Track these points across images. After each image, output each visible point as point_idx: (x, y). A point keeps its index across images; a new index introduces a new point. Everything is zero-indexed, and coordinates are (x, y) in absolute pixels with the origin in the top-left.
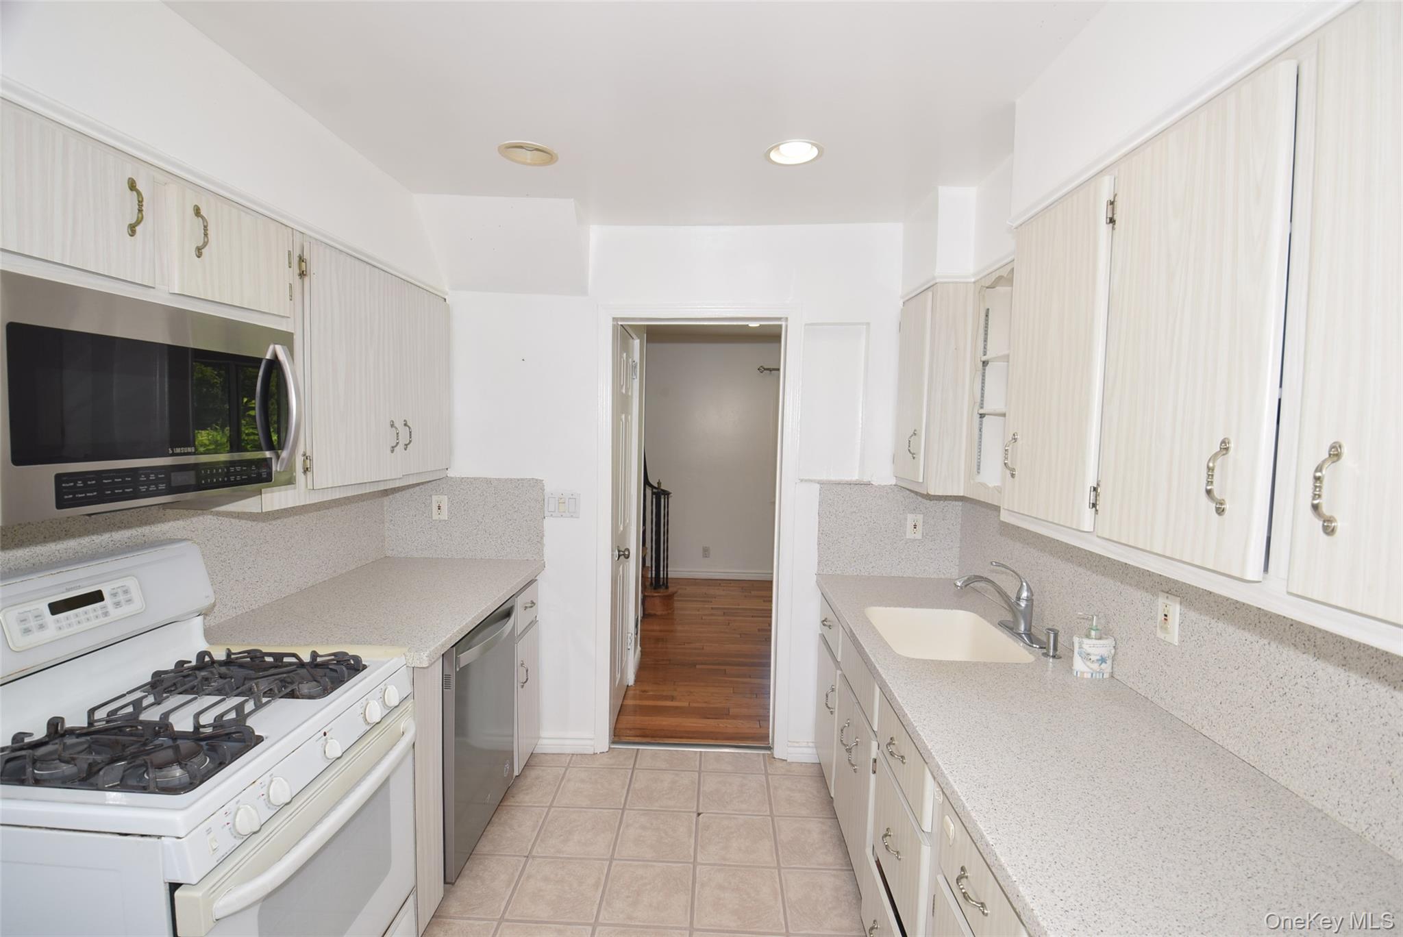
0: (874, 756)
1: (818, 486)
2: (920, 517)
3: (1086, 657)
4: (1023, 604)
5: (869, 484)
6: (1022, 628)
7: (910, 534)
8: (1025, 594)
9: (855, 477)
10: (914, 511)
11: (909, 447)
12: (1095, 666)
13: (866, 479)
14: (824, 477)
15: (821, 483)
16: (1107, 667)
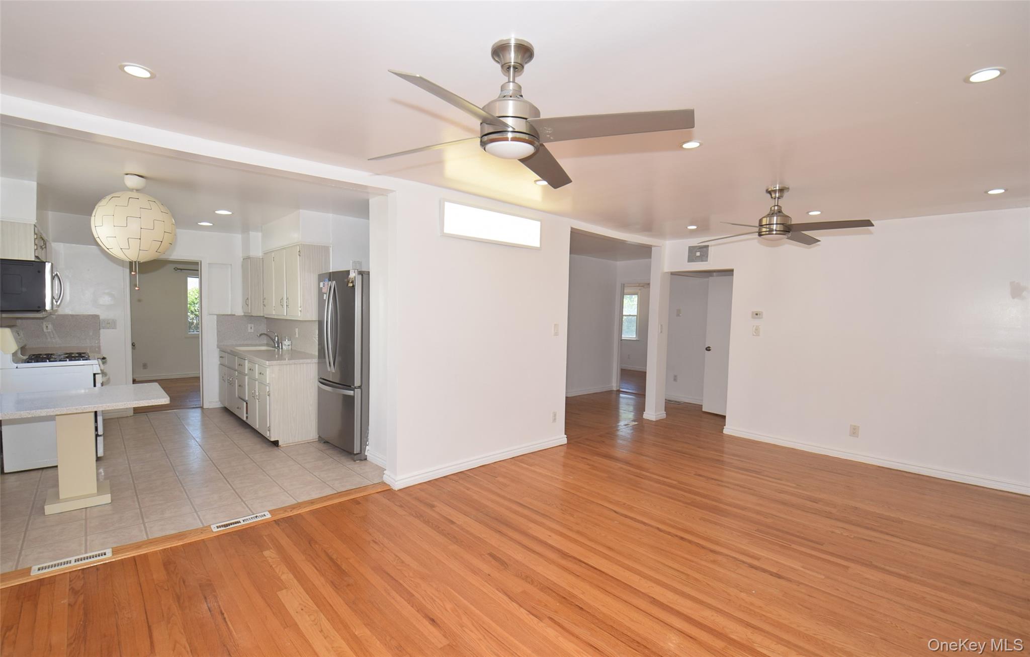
0: (236, 375)
1: (216, 316)
2: (253, 325)
3: (285, 345)
4: (276, 340)
5: (234, 315)
6: (276, 346)
7: (249, 331)
8: (276, 338)
9: (229, 313)
10: (251, 323)
11: (246, 302)
12: (287, 347)
13: (233, 313)
14: (218, 313)
15: (217, 315)
16: (290, 347)
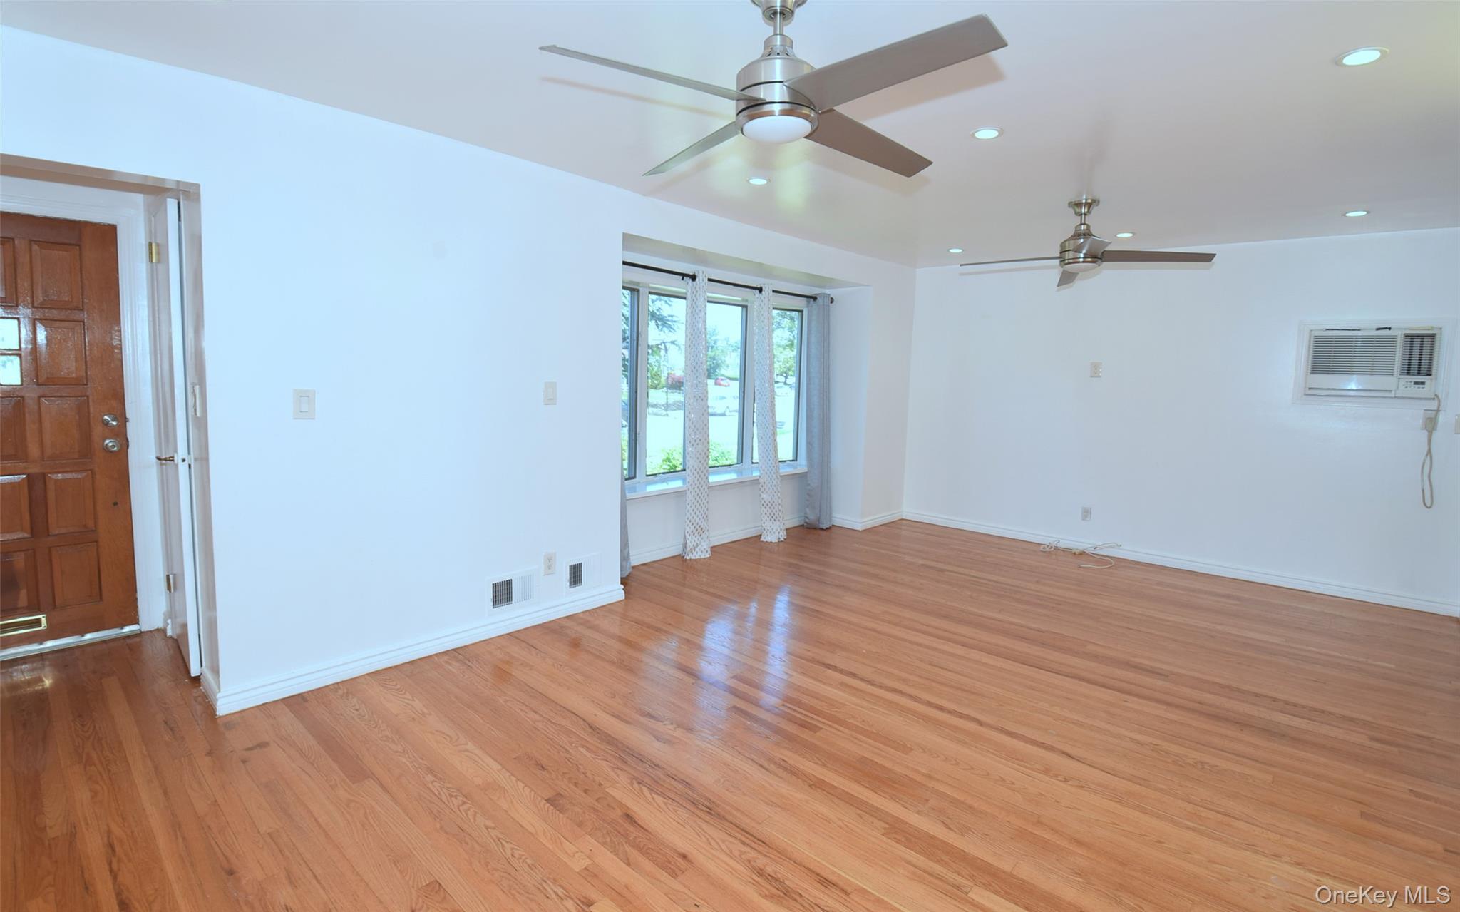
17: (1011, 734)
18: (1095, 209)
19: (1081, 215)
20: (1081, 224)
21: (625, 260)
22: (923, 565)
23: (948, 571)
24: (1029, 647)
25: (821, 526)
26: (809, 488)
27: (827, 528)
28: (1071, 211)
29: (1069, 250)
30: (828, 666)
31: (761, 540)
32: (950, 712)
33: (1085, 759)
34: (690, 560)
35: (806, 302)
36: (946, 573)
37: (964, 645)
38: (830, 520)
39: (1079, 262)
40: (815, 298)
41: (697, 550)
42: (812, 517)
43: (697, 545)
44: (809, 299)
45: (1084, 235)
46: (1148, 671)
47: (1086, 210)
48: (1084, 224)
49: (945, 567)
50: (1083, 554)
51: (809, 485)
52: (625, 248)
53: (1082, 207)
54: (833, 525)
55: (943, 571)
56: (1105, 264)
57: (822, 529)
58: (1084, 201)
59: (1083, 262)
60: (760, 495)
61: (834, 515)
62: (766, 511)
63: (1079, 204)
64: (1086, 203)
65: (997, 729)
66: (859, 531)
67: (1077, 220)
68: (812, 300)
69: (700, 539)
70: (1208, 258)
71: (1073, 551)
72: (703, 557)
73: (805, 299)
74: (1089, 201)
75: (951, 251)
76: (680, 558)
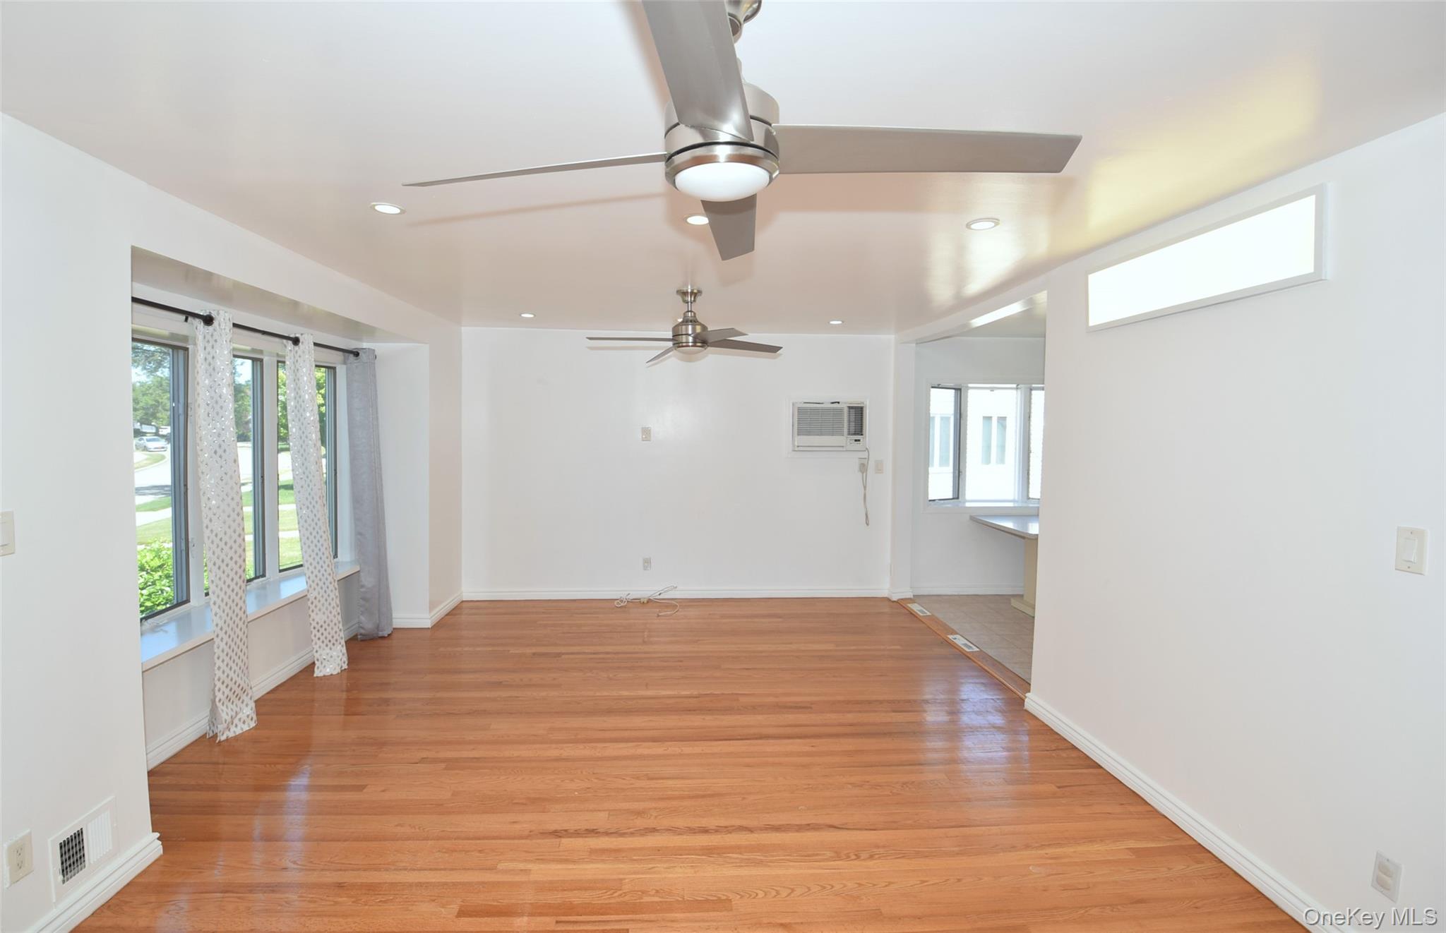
17: (777, 829)
18: (699, 299)
19: (688, 303)
20: (688, 311)
21: (134, 296)
22: (534, 654)
23: (564, 654)
24: (704, 719)
25: (381, 634)
26: (362, 590)
27: (389, 635)
28: (679, 298)
29: (682, 335)
30: (556, 834)
31: (315, 675)
32: (718, 830)
33: (846, 824)
34: (227, 740)
35: (342, 357)
36: (563, 656)
37: (654, 740)
38: (391, 624)
39: (689, 346)
40: (356, 354)
41: (236, 721)
42: (368, 625)
43: (237, 713)
44: (347, 354)
45: (691, 321)
46: (791, 707)
47: (693, 299)
48: (691, 311)
49: (563, 650)
50: (649, 601)
51: (363, 586)
52: (134, 277)
53: (689, 295)
54: (394, 629)
55: (559, 655)
56: (709, 348)
57: (383, 638)
58: (689, 291)
59: (692, 346)
60: (310, 616)
61: (394, 615)
62: (319, 635)
63: (685, 294)
64: (692, 293)
65: (766, 829)
66: (429, 628)
67: (684, 308)
68: (352, 355)
69: (239, 703)
70: (774, 349)
71: (642, 600)
72: (246, 728)
73: (340, 353)
74: (695, 291)
75: (523, 315)
76: (206, 742)
